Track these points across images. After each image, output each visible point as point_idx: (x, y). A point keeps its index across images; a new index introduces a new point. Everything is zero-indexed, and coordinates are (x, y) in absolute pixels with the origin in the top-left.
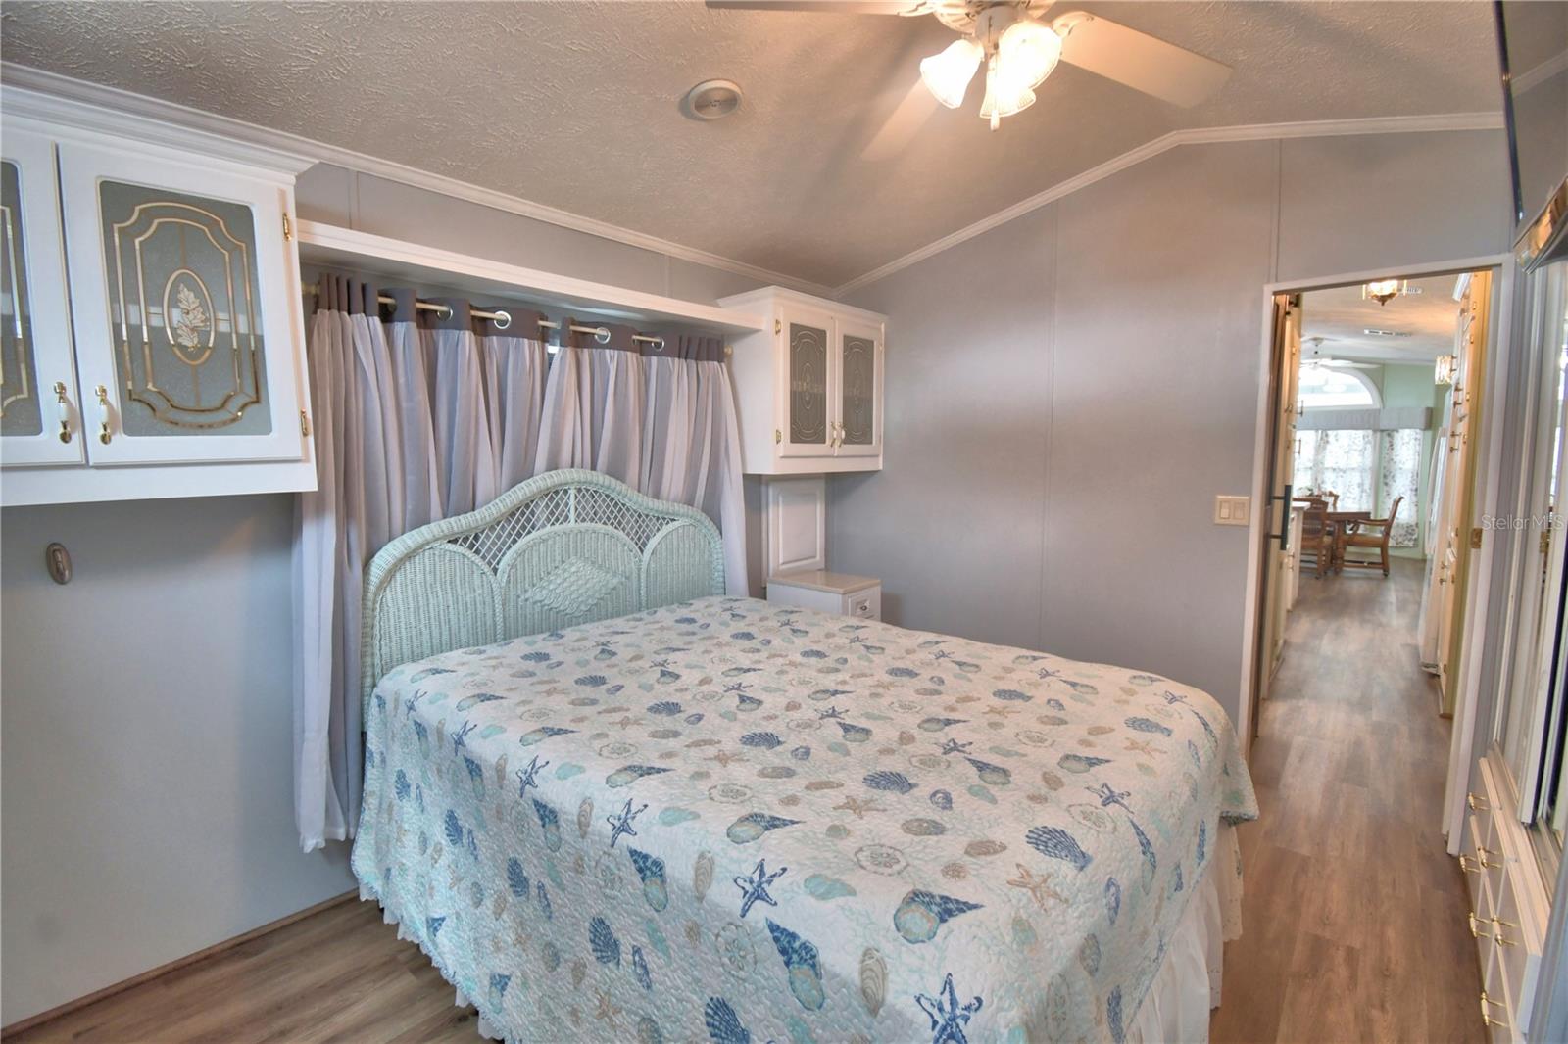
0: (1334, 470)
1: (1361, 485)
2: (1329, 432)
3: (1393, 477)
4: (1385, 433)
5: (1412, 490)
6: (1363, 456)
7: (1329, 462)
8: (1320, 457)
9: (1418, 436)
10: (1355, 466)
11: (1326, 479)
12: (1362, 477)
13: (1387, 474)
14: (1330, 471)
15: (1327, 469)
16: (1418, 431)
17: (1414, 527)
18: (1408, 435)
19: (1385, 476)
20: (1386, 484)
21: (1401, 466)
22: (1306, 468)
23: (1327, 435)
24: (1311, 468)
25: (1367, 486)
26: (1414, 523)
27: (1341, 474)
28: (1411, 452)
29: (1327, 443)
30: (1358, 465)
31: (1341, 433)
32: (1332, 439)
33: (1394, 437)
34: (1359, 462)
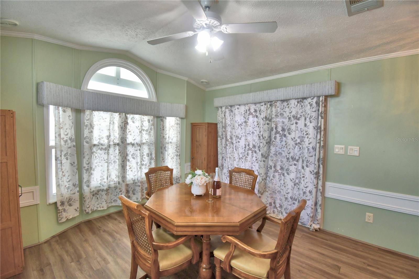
0: (133, 145)
3: (165, 148)
4: (159, 119)
5: (177, 156)
6: (149, 134)
7: (130, 139)
9: (179, 122)
10: (144, 141)
11: (128, 153)
12: (149, 149)
13: (162, 146)
14: (131, 146)
15: (129, 144)
16: (178, 118)
18: (173, 121)
20: (162, 153)
21: (170, 141)
22: (115, 145)
23: (126, 118)
24: (118, 144)
25: (154, 156)
26: (179, 176)
27: (139, 148)
28: (175, 132)
29: (127, 123)
30: (146, 141)
31: (137, 117)
32: (129, 121)
33: (165, 122)
34: (146, 139)
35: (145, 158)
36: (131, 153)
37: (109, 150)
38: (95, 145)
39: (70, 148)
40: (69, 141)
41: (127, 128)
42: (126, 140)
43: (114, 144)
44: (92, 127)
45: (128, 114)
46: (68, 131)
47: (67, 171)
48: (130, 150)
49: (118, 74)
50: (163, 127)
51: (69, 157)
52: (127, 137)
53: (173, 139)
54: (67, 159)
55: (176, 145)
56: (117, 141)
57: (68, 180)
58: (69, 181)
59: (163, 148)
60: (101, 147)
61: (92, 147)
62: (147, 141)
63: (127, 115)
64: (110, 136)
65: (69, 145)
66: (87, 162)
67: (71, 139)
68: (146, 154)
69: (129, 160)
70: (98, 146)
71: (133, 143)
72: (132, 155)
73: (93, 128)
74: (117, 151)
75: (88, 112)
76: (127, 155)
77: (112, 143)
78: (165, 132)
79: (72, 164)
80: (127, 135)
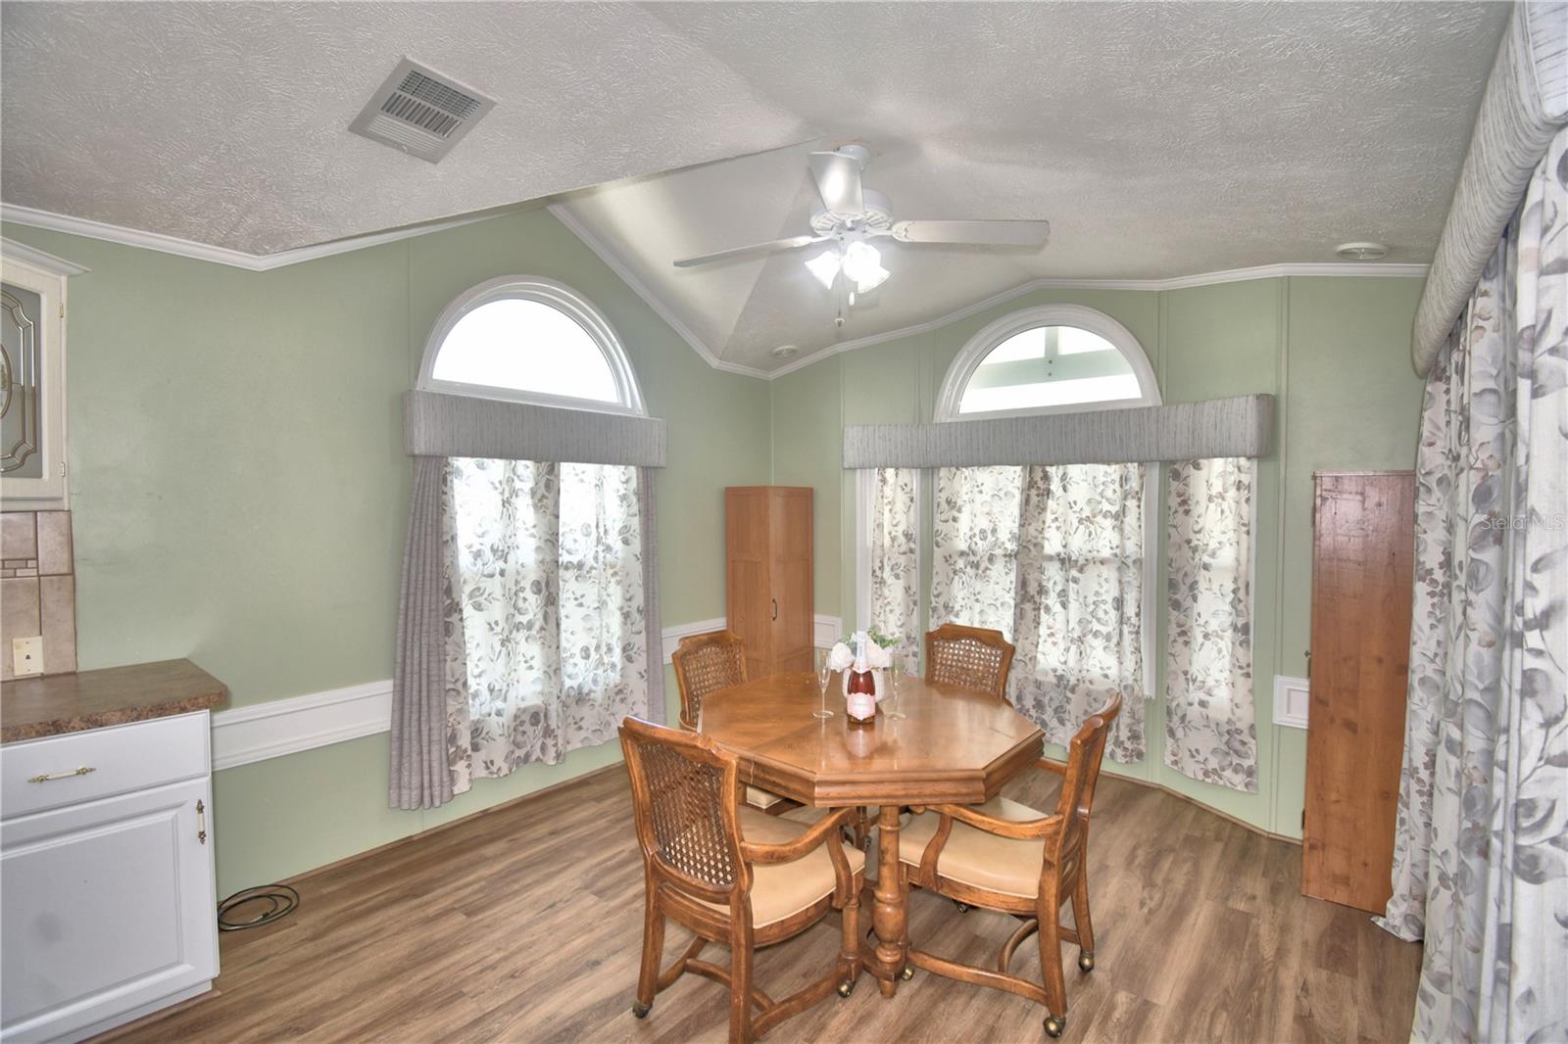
0: (1062, 561)
1: (1119, 603)
2: (1052, 470)
3: (1191, 587)
4: (1168, 472)
5: (1235, 629)
6: (1120, 528)
7: (1052, 545)
8: (1031, 530)
9: (1245, 479)
10: (1106, 553)
11: (1050, 585)
12: (1121, 582)
13: (1181, 578)
14: (1054, 564)
15: (1050, 558)
16: (1243, 461)
17: (1246, 737)
18: (1224, 474)
19: (1173, 585)
20: (1177, 606)
21: (1206, 559)
22: (1008, 556)
23: (1046, 477)
24: (1016, 556)
25: (1130, 610)
27: (1074, 573)
28: (1230, 522)
29: (1048, 495)
30: (1112, 551)
31: (1075, 471)
32: (1055, 486)
33: (1191, 481)
34: (1114, 546)
35: (1106, 612)
36: (1059, 588)
37: (987, 569)
38: (962, 554)
39: (905, 553)
40: (902, 539)
41: (1044, 509)
42: (1039, 546)
43: (1005, 556)
44: (957, 508)
45: (1051, 465)
46: (901, 517)
47: (899, 604)
48: (1053, 574)
49: (1052, 346)
50: (1184, 502)
51: (902, 574)
52: (1047, 535)
53: (1218, 553)
54: (897, 577)
55: (1235, 580)
56: (1011, 546)
57: (899, 623)
58: (901, 626)
59: (1184, 588)
60: (972, 558)
61: (955, 557)
62: (1116, 555)
63: (1048, 469)
64: (994, 531)
65: (904, 548)
66: (936, 593)
67: (908, 536)
68: (1110, 601)
69: (1048, 609)
70: (968, 555)
71: (1063, 555)
72: (1059, 595)
73: (959, 511)
74: (1013, 576)
75: (943, 472)
76: (1042, 590)
77: (998, 552)
78: (1192, 521)
79: (907, 589)
80: (1047, 530)
